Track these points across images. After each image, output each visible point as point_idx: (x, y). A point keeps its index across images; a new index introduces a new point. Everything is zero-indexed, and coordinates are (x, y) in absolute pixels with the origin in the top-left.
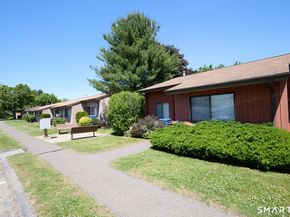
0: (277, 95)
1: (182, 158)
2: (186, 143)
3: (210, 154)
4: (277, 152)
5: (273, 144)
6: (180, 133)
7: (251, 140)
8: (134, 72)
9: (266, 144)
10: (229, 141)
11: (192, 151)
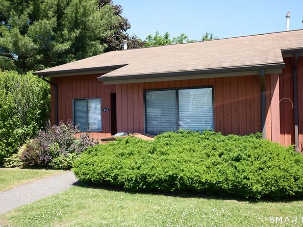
0: (267, 92)
1: (138, 196)
2: (145, 170)
3: (183, 184)
4: (270, 174)
5: (265, 162)
6: (131, 154)
7: (237, 159)
8: (24, 31)
9: (257, 164)
10: (209, 162)
11: (155, 182)
